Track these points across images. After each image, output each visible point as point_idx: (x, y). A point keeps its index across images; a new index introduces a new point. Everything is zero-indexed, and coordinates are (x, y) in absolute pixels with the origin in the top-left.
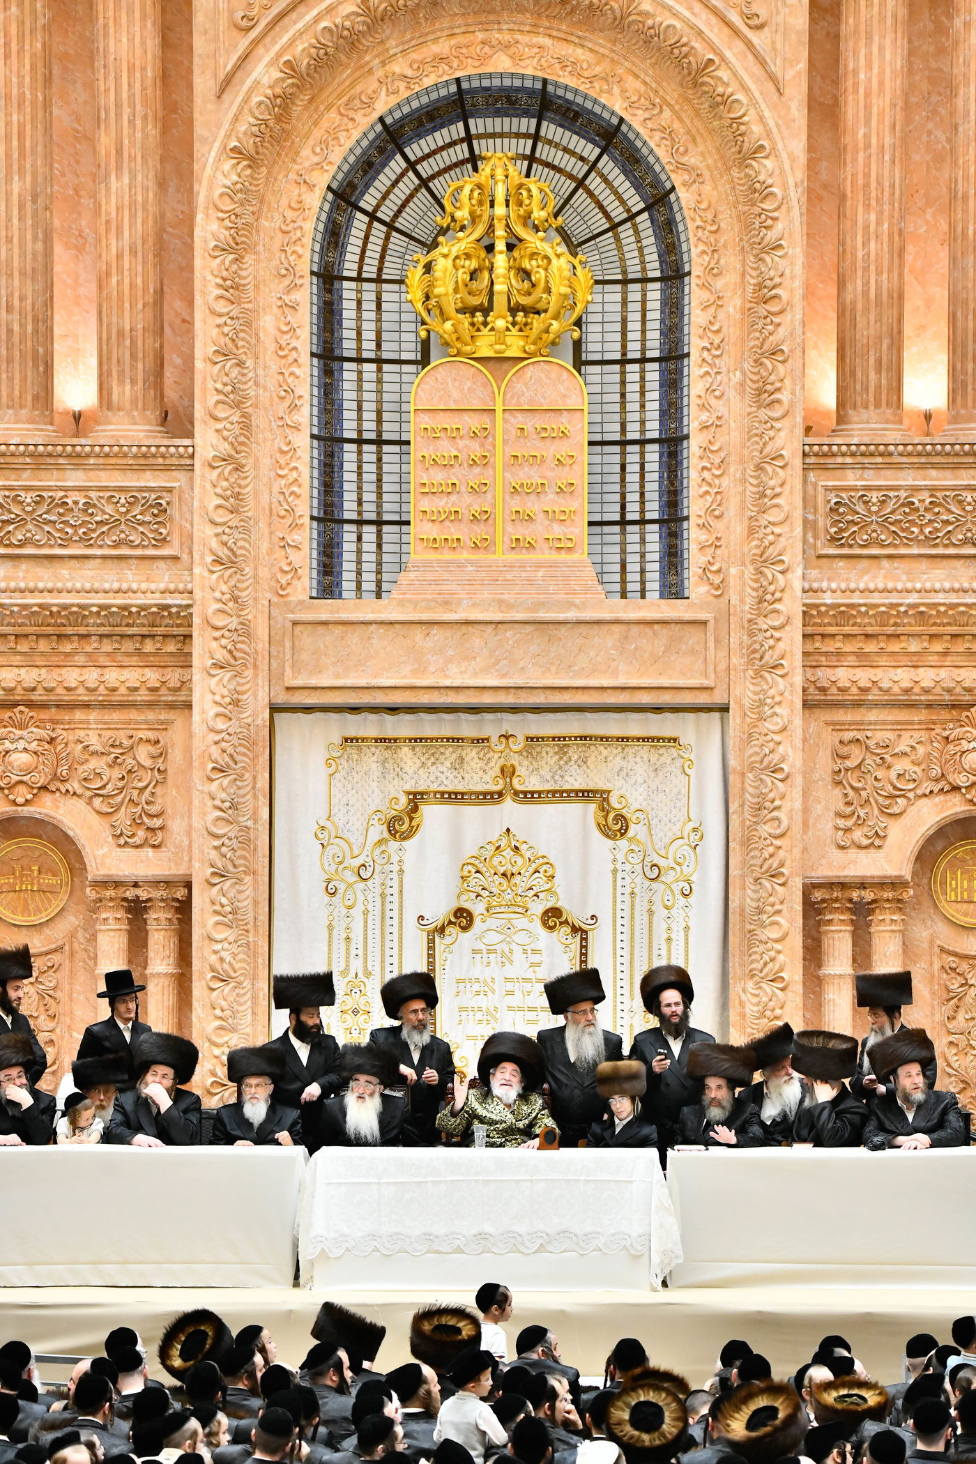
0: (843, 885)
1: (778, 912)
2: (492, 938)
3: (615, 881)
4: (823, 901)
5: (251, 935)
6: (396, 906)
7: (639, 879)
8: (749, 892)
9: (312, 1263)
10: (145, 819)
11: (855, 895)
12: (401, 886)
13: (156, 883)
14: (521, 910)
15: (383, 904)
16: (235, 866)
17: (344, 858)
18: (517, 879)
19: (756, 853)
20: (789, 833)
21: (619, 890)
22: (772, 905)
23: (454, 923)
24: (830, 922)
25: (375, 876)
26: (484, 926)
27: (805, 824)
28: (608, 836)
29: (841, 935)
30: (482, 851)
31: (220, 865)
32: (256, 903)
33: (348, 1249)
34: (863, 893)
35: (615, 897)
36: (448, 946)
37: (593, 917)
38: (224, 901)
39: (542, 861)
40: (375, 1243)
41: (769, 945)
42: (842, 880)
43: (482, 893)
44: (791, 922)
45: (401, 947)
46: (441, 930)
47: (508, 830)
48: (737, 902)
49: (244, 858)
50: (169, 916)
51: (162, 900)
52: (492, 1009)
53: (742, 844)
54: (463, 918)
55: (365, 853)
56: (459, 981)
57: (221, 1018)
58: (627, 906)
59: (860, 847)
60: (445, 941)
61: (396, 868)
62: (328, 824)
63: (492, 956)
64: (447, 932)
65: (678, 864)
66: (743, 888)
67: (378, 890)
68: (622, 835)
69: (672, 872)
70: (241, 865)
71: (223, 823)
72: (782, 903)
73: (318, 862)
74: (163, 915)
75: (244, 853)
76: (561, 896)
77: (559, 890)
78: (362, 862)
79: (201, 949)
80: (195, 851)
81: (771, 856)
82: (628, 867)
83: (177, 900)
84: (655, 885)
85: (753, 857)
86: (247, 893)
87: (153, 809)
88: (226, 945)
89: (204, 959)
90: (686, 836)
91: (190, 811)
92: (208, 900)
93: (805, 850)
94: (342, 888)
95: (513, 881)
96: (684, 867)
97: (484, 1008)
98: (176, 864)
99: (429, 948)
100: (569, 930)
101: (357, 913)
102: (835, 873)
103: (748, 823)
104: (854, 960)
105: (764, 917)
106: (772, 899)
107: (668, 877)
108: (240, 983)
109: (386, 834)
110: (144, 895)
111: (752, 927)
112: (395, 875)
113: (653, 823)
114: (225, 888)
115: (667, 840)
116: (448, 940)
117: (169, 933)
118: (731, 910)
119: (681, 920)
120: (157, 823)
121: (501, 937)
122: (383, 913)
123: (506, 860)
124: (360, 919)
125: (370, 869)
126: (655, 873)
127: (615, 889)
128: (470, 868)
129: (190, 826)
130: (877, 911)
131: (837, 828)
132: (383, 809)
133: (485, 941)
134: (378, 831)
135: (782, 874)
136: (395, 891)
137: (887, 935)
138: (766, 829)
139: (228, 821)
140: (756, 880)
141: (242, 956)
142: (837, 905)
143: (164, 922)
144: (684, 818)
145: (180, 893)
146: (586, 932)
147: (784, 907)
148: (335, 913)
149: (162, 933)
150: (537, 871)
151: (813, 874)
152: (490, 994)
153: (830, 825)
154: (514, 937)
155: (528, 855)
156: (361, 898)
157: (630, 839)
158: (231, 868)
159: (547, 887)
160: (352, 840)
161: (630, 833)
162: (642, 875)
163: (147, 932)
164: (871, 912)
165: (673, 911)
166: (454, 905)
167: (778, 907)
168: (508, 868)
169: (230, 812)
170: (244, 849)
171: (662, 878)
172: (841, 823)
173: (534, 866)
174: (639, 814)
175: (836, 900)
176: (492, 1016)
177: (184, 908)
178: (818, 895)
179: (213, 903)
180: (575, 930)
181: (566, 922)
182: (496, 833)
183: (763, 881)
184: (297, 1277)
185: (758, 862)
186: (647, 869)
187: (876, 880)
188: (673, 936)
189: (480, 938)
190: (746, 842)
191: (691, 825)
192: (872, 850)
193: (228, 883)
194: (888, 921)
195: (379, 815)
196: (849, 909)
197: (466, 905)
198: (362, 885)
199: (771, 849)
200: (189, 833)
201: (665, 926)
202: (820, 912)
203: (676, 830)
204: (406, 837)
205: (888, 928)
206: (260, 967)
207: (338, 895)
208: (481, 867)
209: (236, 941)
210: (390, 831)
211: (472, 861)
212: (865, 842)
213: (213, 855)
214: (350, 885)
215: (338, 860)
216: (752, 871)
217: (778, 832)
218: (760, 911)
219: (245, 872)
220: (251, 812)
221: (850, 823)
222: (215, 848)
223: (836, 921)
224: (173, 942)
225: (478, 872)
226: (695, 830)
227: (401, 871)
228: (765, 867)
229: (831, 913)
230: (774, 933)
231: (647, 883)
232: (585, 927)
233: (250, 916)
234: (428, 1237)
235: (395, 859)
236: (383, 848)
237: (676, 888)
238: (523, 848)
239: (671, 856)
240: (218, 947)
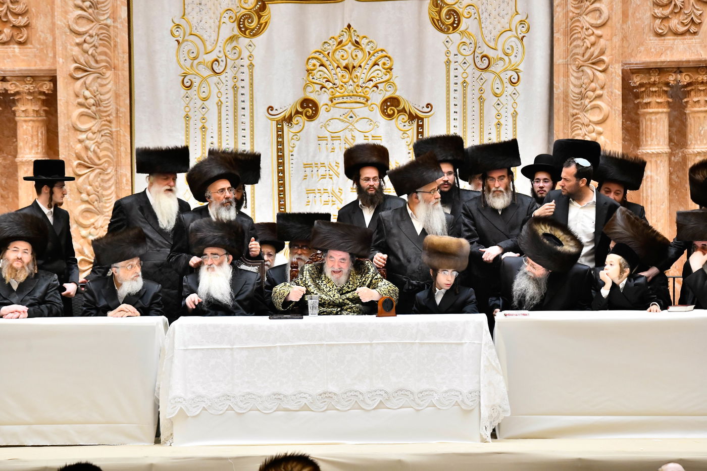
0: (661, 70)
1: (599, 97)
2: (336, 126)
3: (448, 71)
4: (641, 85)
5: (113, 125)
6: (247, 98)
7: (471, 69)
8: (572, 79)
9: (171, 422)
10: (10, 17)
11: (671, 79)
12: (252, 79)
13: (22, 78)
14: (362, 100)
15: (235, 96)
16: (97, 62)
17: (198, 54)
18: (358, 72)
19: (579, 42)
20: (609, 23)
21: (453, 80)
22: (594, 90)
23: (301, 113)
24: (648, 104)
25: (227, 70)
26: (329, 116)
27: (625, 15)
28: (441, 30)
29: (658, 116)
30: (326, 46)
31: (82, 61)
32: (117, 96)
33: (204, 409)
34: (679, 76)
35: (448, 87)
36: (295, 134)
37: (428, 105)
38: (87, 93)
39: (380, 54)
40: (229, 403)
41: (591, 127)
42: (659, 65)
43: (326, 84)
44: (611, 105)
45: (252, 135)
46: (289, 119)
47: (349, 26)
48: (562, 89)
49: (105, 54)
50: (37, 109)
51: (30, 93)
52: (337, 191)
53: (566, 34)
54: (309, 108)
55: (218, 49)
56: (306, 166)
57: (87, 202)
58: (459, 95)
59: (676, 34)
60: (292, 130)
61: (246, 62)
62: (183, 22)
63: (336, 143)
64: (294, 121)
65: (507, 54)
66: (567, 75)
67: (231, 84)
68: (454, 28)
69: (501, 63)
70: (102, 61)
71: (84, 21)
72: (602, 88)
73: (175, 59)
74: (31, 107)
75: (105, 49)
76: (399, 86)
77: (397, 82)
78: (216, 57)
79: (67, 138)
80: (59, 48)
81: (593, 44)
82: (460, 59)
83: (44, 93)
84: (485, 75)
85: (576, 47)
86: (109, 86)
87: (18, 8)
88: (90, 135)
89: (69, 147)
90: (513, 28)
91: (53, 9)
92: (72, 93)
93: (624, 38)
94: (197, 81)
95: (354, 73)
96: (512, 58)
97: (329, 191)
98: (42, 60)
99: (278, 136)
100: (406, 118)
101: (212, 104)
102: (653, 59)
103: (571, 14)
104: (671, 140)
105: (587, 101)
106: (593, 85)
107: (498, 68)
108: (104, 170)
109: (236, 31)
110: (11, 88)
111: (575, 111)
112: (245, 69)
113: (483, 17)
114: (88, 82)
115: (495, 33)
116: (296, 128)
117: (37, 124)
118: (555, 96)
119: (510, 107)
120: (22, 21)
121: (344, 125)
122: (235, 105)
123: (347, 54)
124: (214, 109)
125: (223, 64)
126: (485, 64)
127: (448, 79)
128: (314, 61)
129: (53, 24)
130: (693, 93)
131: (655, 17)
132: (233, 7)
133: (329, 129)
134: (229, 28)
135: (603, 61)
136: (246, 84)
137: (702, 115)
138: (588, 20)
139: (88, 19)
140: (579, 67)
141: (105, 145)
142: (654, 89)
143: (31, 114)
144: (511, 11)
145: (46, 87)
146: (422, 119)
147: (604, 92)
148: (191, 105)
149: (31, 124)
150: (376, 64)
151: (632, 61)
152: (334, 177)
153: (649, 14)
154: (356, 125)
155: (368, 49)
156: (215, 91)
157: (462, 33)
158: (93, 64)
159: (385, 78)
160: (205, 37)
161: (462, 27)
162: (473, 66)
163: (16, 123)
164: (688, 94)
165: (502, 99)
166: (301, 96)
167: (599, 92)
168: (348, 61)
169: (90, 11)
170: (104, 46)
171: (492, 68)
172: (659, 12)
173: (373, 59)
174: (471, 9)
175: (654, 84)
176: (337, 197)
177: (50, 101)
178: (636, 80)
179: (77, 96)
180: (412, 117)
181: (404, 110)
182: (338, 29)
183: (585, 68)
184: (158, 434)
185: (580, 50)
186: (478, 60)
187: (691, 65)
188: (502, 121)
189: (325, 126)
190: (570, 33)
191: (518, 18)
192: (688, 37)
193: (91, 77)
194: (702, 102)
195: (230, 14)
196: (666, 92)
197: (312, 96)
198: (215, 79)
199: (593, 38)
200: (52, 31)
201: (494, 112)
202: (637, 96)
203: (505, 22)
204: (255, 33)
205: (703, 109)
206: (123, 155)
207: (194, 88)
208: (324, 60)
209: (99, 131)
210: (240, 28)
211: (317, 55)
212: (682, 29)
213: (76, 51)
214: (204, 79)
215: (192, 56)
216: (575, 60)
217: (599, 22)
218: (583, 96)
219: (106, 67)
220: (110, 11)
221: (667, 12)
222: (78, 45)
223: (653, 104)
224: (41, 133)
225: (322, 65)
226: (522, 22)
227: (251, 66)
228: (586, 56)
229: (649, 96)
230: (596, 117)
231: (478, 73)
232: (420, 115)
233: (112, 108)
234: (278, 397)
235: (245, 54)
236: (234, 44)
237: (505, 77)
238: (363, 42)
239: (500, 47)
240: (83, 136)
